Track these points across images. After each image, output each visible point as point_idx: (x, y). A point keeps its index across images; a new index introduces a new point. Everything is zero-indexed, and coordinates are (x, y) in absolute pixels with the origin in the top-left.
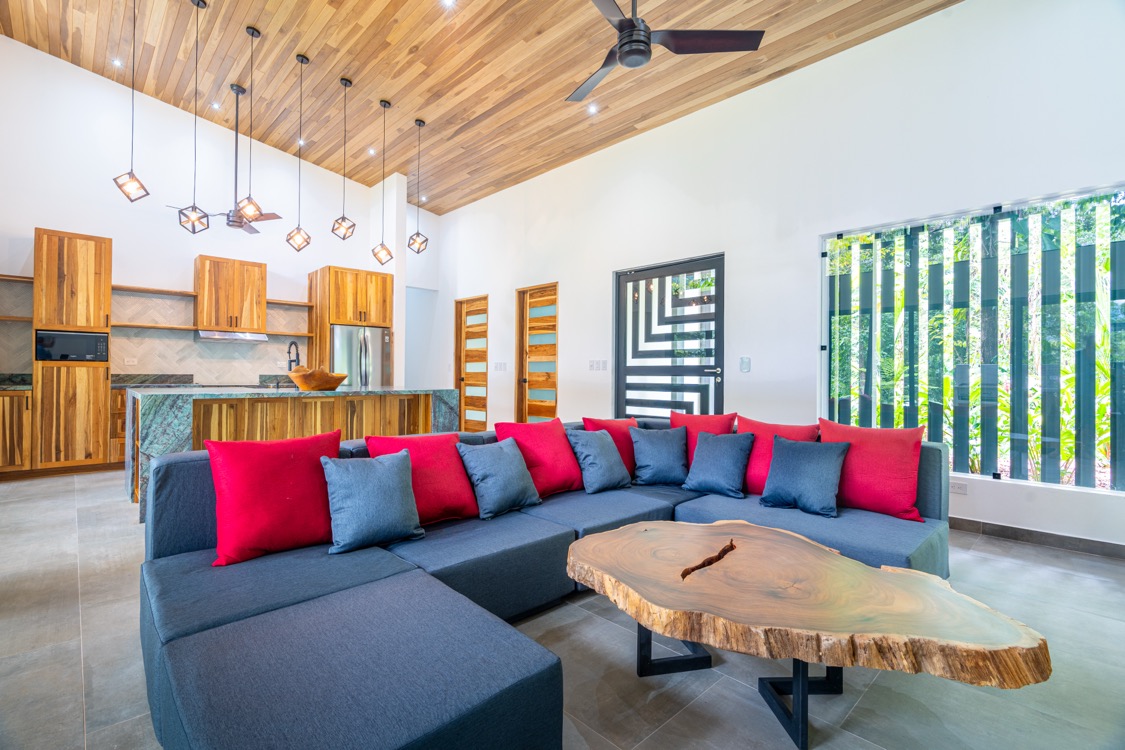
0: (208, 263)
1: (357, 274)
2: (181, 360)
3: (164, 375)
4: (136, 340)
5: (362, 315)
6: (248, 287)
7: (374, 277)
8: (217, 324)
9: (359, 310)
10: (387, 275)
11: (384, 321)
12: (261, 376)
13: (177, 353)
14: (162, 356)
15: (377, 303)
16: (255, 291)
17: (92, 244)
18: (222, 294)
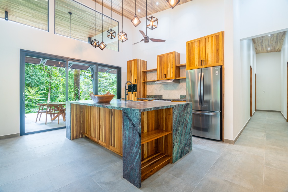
0: (159, 57)
1: (199, 41)
2: (160, 91)
3: (156, 95)
4: (151, 85)
5: (203, 62)
6: (169, 62)
7: (210, 39)
8: (161, 78)
9: (201, 59)
10: (219, 33)
11: (218, 61)
12: (181, 96)
13: (159, 89)
14: (156, 90)
15: (212, 52)
16: (171, 63)
17: (134, 61)
18: (162, 67)
